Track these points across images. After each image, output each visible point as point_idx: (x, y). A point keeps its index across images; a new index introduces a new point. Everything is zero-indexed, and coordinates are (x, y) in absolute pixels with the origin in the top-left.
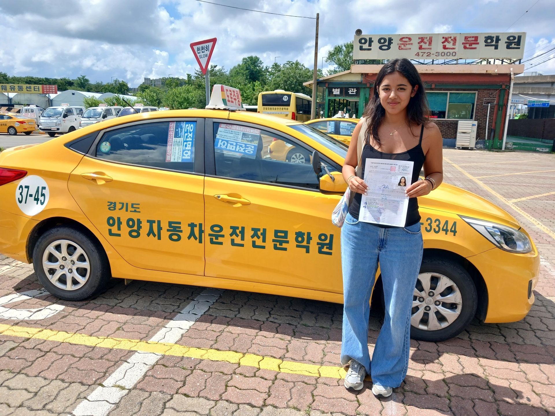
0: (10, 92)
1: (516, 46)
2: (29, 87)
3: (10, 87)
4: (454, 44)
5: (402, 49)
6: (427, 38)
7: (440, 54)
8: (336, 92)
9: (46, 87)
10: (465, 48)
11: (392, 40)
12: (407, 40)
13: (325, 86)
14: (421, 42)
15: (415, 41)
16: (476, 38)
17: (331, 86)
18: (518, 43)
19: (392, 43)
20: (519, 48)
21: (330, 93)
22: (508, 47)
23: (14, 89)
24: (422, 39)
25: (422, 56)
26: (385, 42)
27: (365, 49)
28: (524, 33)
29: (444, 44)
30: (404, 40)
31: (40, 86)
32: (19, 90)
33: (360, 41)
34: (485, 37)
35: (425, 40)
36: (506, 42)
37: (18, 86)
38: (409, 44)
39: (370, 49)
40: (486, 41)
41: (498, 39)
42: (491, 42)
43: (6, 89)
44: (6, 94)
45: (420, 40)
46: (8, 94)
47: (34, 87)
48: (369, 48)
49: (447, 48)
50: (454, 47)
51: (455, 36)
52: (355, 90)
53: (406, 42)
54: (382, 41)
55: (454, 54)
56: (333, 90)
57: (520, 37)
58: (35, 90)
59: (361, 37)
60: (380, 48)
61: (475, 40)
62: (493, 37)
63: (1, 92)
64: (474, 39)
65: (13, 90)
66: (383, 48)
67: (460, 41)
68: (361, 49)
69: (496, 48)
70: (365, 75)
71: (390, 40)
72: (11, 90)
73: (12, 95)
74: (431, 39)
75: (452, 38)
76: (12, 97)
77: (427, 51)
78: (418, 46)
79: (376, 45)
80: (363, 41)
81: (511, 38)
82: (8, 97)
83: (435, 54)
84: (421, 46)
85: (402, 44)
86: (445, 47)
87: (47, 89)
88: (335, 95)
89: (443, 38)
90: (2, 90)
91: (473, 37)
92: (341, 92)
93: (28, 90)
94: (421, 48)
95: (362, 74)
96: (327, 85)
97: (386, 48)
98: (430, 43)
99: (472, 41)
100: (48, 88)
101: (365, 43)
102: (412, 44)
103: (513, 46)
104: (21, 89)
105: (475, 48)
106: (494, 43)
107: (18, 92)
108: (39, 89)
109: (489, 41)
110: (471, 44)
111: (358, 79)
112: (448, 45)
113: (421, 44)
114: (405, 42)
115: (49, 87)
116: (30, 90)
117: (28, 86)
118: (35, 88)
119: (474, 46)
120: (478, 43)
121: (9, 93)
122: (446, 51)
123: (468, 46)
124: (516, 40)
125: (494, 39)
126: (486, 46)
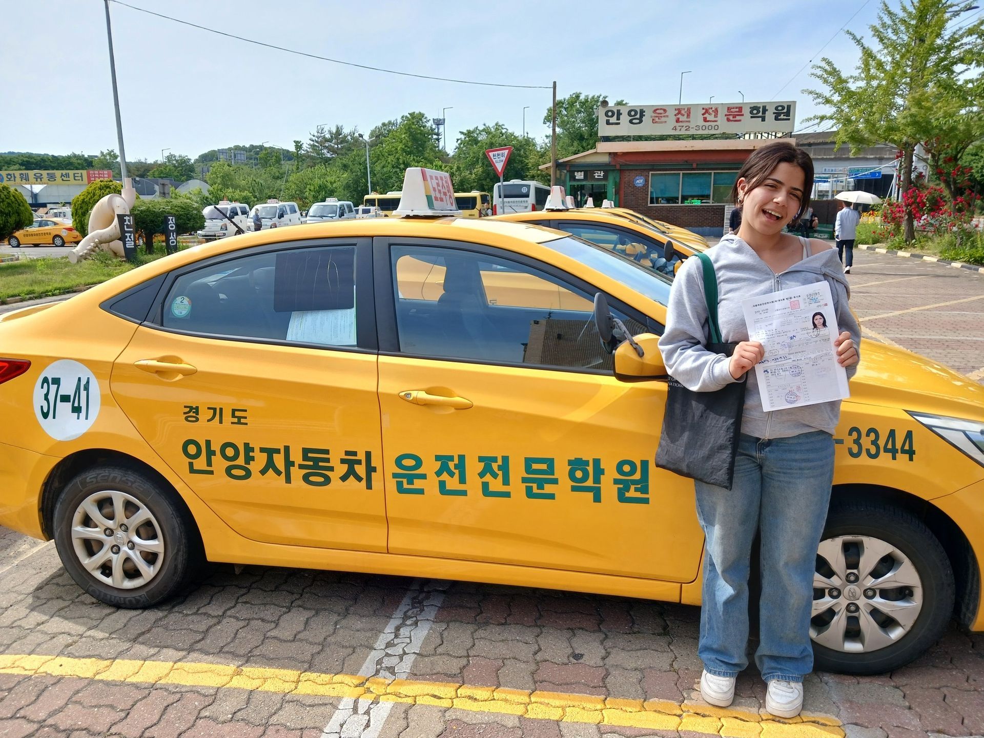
0: (35, 184)
1: (785, 117)
2: (66, 174)
3: (35, 175)
4: (716, 116)
5: (656, 122)
6: (684, 109)
7: (701, 128)
8: (580, 176)
9: (94, 174)
10: (728, 120)
11: (644, 112)
12: (662, 111)
13: (566, 170)
14: (678, 114)
15: (671, 113)
16: (740, 109)
17: (572, 169)
18: (788, 114)
19: (644, 115)
20: (789, 119)
21: (573, 178)
22: (776, 119)
23: (41, 179)
24: (679, 110)
25: (680, 130)
26: (636, 114)
27: (612, 124)
28: (795, 102)
29: (705, 116)
30: (658, 111)
31: (84, 172)
32: (49, 180)
33: (606, 115)
34: (751, 108)
35: (683, 112)
36: (774, 113)
37: (48, 174)
38: (664, 116)
39: (618, 124)
40: (751, 112)
41: (765, 110)
42: (757, 114)
43: (27, 179)
44: (28, 187)
45: (677, 112)
46: (31, 187)
47: (74, 174)
48: (618, 121)
49: (708, 121)
50: (715, 119)
51: (717, 106)
52: (602, 174)
53: (661, 114)
54: (633, 113)
55: (716, 127)
56: (576, 173)
57: (789, 107)
58: (75, 180)
59: (607, 109)
60: (631, 122)
61: (738, 112)
62: (760, 107)
63: (20, 183)
64: (737, 110)
65: (39, 180)
66: (634, 121)
67: (722, 112)
68: (608, 123)
69: (763, 120)
70: (613, 155)
71: (642, 112)
72: (37, 181)
73: (37, 188)
74: (690, 110)
75: (713, 109)
76: (37, 192)
77: (685, 124)
78: (674, 118)
79: (625, 118)
80: (610, 114)
81: (780, 108)
82: (32, 192)
83: (695, 128)
84: (678, 119)
85: (656, 117)
86: (705, 120)
87: (95, 177)
88: (579, 180)
89: (703, 109)
90: (22, 180)
91: (736, 108)
92: (585, 176)
93: (65, 179)
94: (678, 121)
95: (610, 154)
96: (568, 168)
97: (638, 121)
98: (688, 116)
99: (736, 112)
100: (98, 176)
101: (612, 116)
102: (667, 116)
103: (782, 117)
104: (52, 178)
105: (740, 121)
106: (760, 114)
107: (47, 184)
108: (82, 176)
109: (755, 112)
110: (734, 116)
111: (606, 159)
112: (709, 118)
113: (678, 117)
114: (659, 114)
115: (99, 174)
116: (68, 179)
117: (64, 174)
118: (76, 175)
119: (738, 118)
120: (743, 115)
121: (33, 186)
122: (707, 124)
123: (731, 118)
124: (785, 110)
125: (761, 110)
126: (752, 117)
